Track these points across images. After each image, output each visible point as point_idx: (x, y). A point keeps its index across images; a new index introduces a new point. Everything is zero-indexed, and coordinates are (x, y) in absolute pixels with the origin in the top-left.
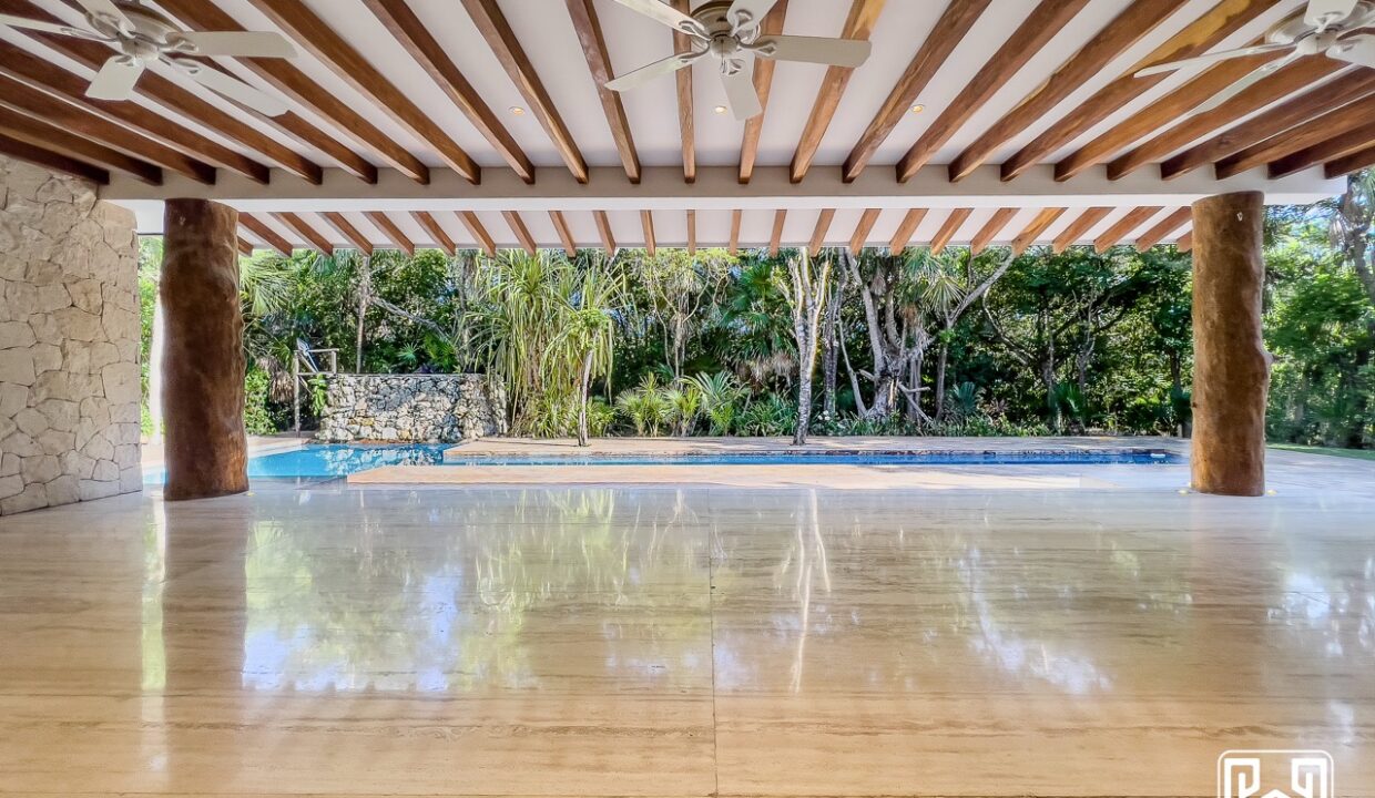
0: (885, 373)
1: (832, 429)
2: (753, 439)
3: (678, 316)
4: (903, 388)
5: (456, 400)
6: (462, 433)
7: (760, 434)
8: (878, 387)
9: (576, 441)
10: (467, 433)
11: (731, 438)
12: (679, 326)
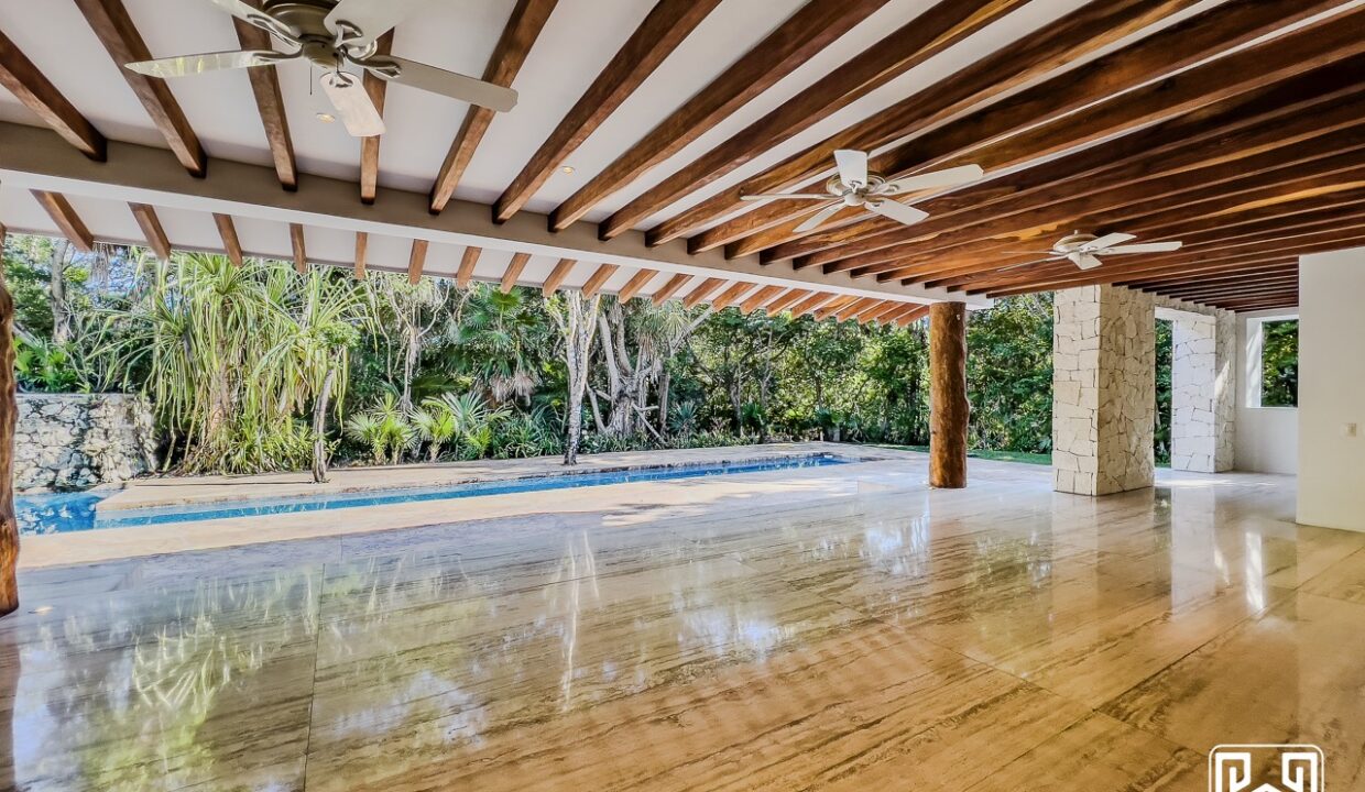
0: (622, 394)
1: (589, 447)
2: (512, 461)
3: (410, 330)
4: (636, 407)
5: (83, 431)
6: (99, 476)
7: (521, 456)
8: (615, 406)
9: (309, 476)
10: (106, 475)
11: (489, 462)
12: (412, 341)
